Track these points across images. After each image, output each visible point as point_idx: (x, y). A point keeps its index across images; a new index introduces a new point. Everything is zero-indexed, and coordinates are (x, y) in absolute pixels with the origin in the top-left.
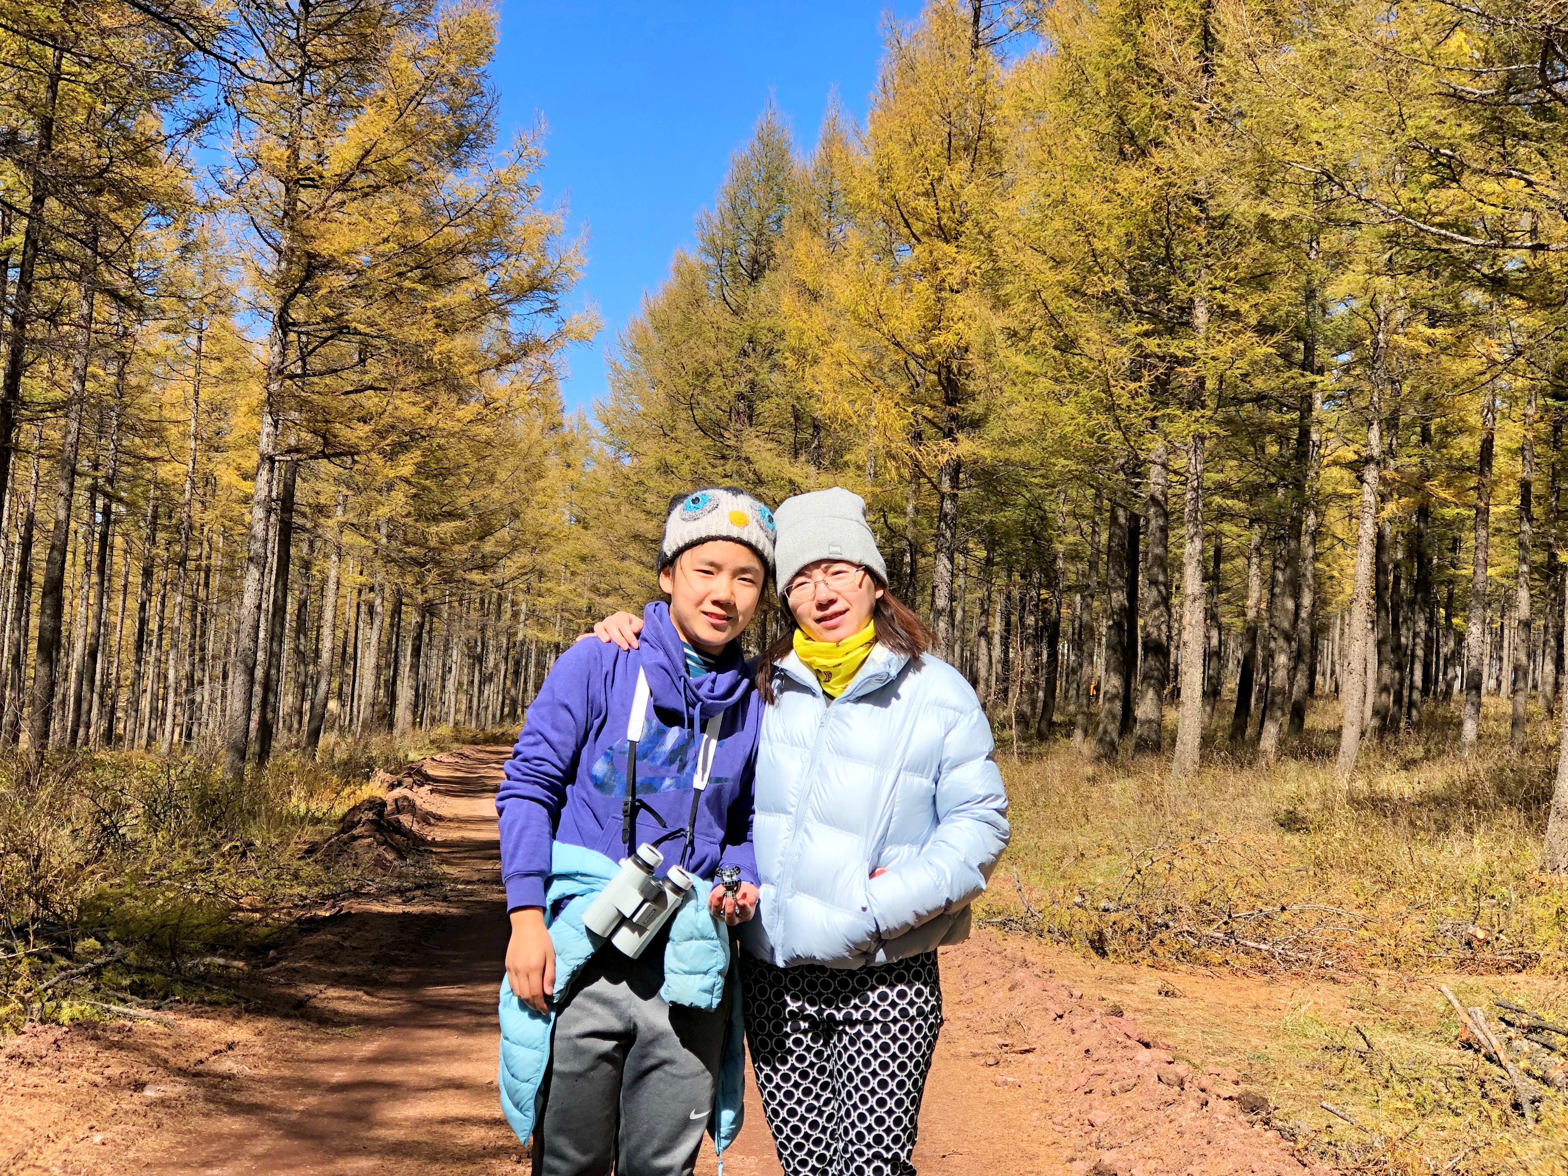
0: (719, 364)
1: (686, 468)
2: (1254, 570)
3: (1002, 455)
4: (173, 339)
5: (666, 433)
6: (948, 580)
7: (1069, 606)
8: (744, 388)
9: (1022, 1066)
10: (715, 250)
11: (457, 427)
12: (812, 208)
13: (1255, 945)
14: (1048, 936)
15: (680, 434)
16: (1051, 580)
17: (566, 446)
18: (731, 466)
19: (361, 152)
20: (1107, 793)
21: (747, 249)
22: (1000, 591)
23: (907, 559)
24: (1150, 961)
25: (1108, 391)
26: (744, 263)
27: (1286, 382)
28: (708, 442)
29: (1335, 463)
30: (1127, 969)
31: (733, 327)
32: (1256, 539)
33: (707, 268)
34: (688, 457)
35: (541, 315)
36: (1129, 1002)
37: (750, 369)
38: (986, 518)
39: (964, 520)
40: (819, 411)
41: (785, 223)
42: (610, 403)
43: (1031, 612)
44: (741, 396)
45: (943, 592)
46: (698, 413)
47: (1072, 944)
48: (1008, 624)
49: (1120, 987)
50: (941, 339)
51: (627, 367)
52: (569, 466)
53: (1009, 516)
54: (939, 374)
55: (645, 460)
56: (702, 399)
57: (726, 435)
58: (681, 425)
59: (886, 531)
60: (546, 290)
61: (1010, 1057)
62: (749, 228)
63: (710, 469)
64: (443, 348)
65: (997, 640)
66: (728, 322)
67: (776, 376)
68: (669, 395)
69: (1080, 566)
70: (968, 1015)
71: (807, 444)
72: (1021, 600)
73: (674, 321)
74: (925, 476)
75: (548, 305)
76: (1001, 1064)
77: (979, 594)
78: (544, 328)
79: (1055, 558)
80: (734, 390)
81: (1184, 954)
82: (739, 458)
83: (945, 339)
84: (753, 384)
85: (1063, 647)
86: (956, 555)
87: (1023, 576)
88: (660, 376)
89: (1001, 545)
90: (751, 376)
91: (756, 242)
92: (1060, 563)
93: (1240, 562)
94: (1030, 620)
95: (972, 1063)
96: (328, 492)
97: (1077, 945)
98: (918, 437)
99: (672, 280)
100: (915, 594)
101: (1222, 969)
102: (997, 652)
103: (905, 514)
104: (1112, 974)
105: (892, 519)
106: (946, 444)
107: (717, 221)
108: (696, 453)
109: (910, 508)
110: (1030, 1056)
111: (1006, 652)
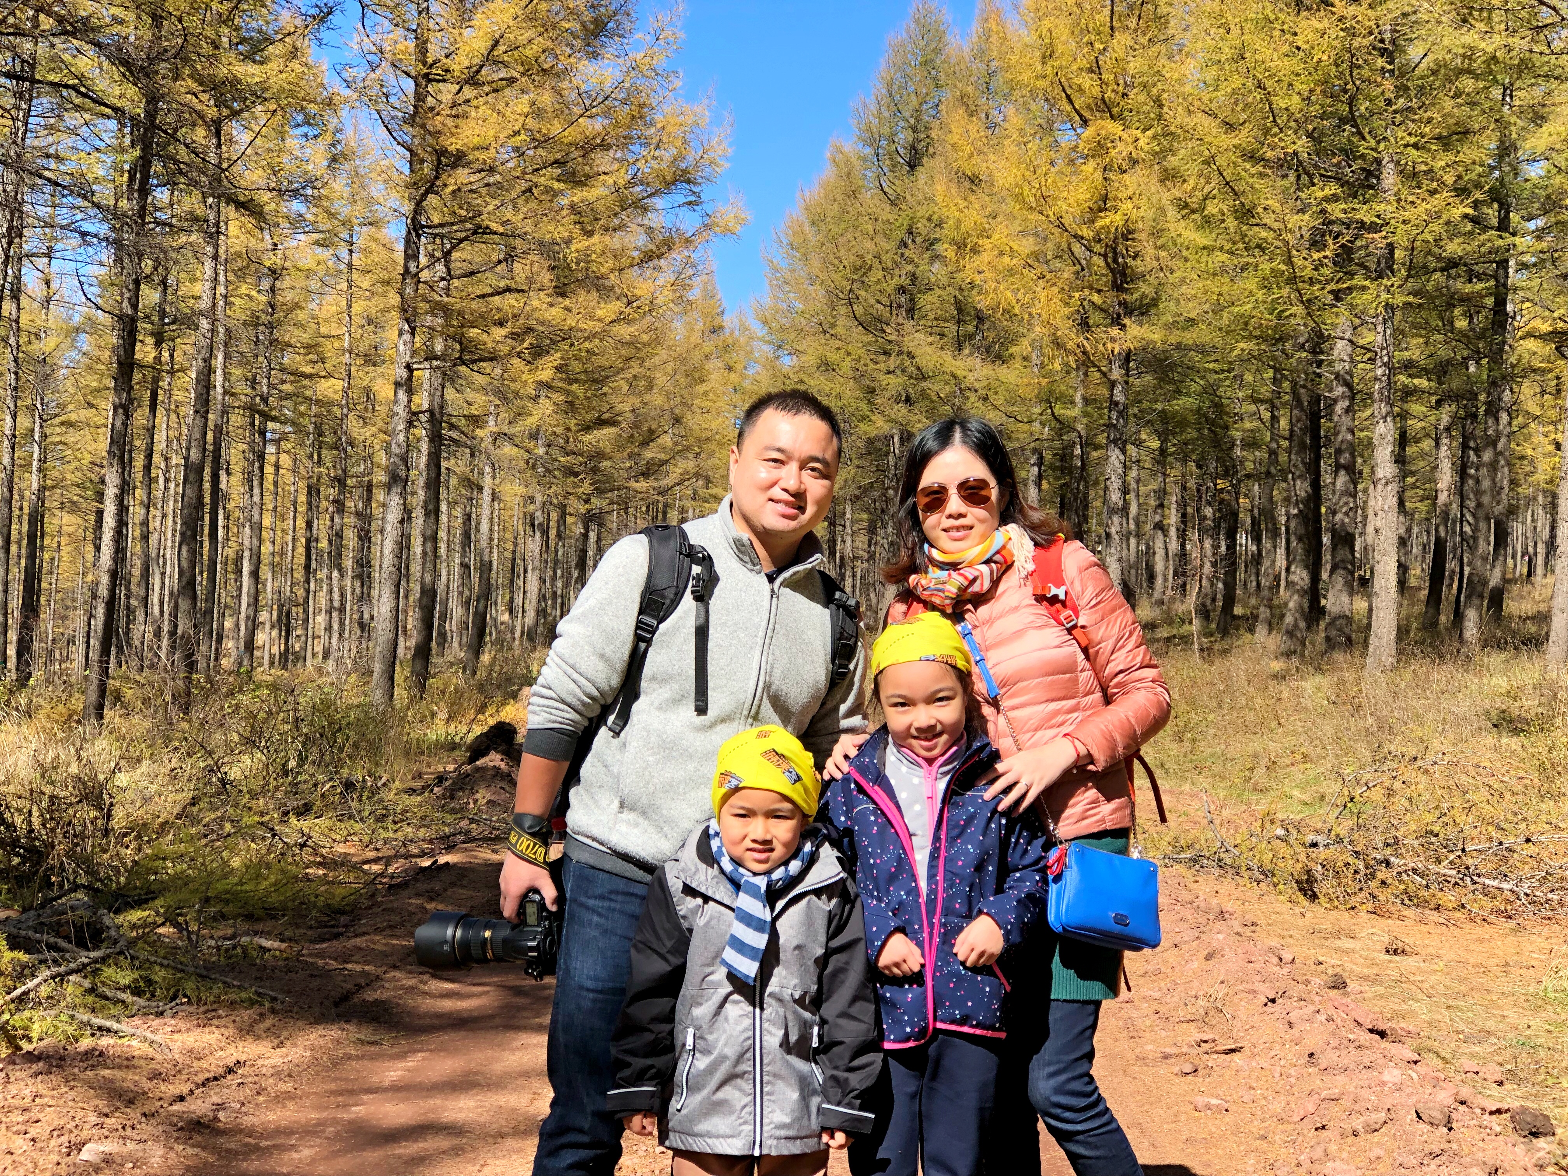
0: (878, 256)
1: (847, 365)
2: (1444, 451)
3: (1173, 339)
4: (325, 254)
5: (826, 330)
6: (1120, 471)
7: (1246, 496)
8: (905, 281)
9: (1228, 1074)
10: (872, 140)
11: (598, 327)
12: (970, 89)
13: (1495, 883)
14: (1246, 874)
15: (839, 330)
16: (1229, 470)
17: (726, 348)
18: (893, 362)
19: (489, 44)
20: (1298, 694)
21: (904, 137)
22: (1176, 482)
23: (1078, 451)
24: (1370, 906)
25: (1289, 261)
26: (901, 151)
27: (1483, 245)
28: (869, 338)
29: (1529, 335)
30: (1344, 918)
31: (892, 218)
32: (1445, 420)
33: (865, 159)
34: (849, 354)
35: (685, 209)
36: (1352, 967)
37: (910, 262)
38: (1159, 406)
39: (1136, 410)
40: (982, 302)
41: (942, 107)
42: (767, 302)
43: (1209, 504)
44: (902, 290)
45: (1115, 484)
46: (859, 310)
47: (1275, 885)
48: (1184, 515)
49: (1339, 943)
50: (1107, 221)
51: (784, 265)
52: (730, 369)
53: (1184, 403)
54: (1105, 256)
55: (804, 358)
56: (862, 293)
57: (888, 330)
58: (842, 321)
59: (1054, 423)
60: (689, 182)
61: (1214, 1060)
62: (907, 114)
63: (872, 366)
64: (580, 246)
65: (1173, 532)
66: (886, 213)
67: (937, 267)
68: (828, 292)
69: (1257, 453)
70: (1157, 995)
71: (971, 337)
72: (1198, 490)
73: (830, 214)
74: (1095, 366)
75: (692, 198)
76: (1201, 1072)
77: (1154, 486)
78: (689, 221)
79: (1233, 445)
80: (895, 281)
81: (1410, 898)
82: (900, 353)
83: (1111, 220)
84: (913, 277)
85: (1242, 538)
86: (1129, 447)
87: (1199, 467)
88: (816, 271)
89: (1174, 434)
90: (910, 268)
91: (915, 130)
92: (1238, 452)
93: (1427, 444)
94: (1208, 512)
95: (1163, 1070)
96: (480, 401)
97: (1281, 887)
98: (1085, 325)
99: (829, 173)
100: (1087, 487)
101: (1458, 915)
102: (1174, 546)
103: (1073, 402)
104: (1326, 926)
105: (1059, 410)
106: (1115, 332)
107: (873, 108)
108: (857, 349)
109: (1078, 398)
110: (1236, 1057)
111: (1183, 545)
